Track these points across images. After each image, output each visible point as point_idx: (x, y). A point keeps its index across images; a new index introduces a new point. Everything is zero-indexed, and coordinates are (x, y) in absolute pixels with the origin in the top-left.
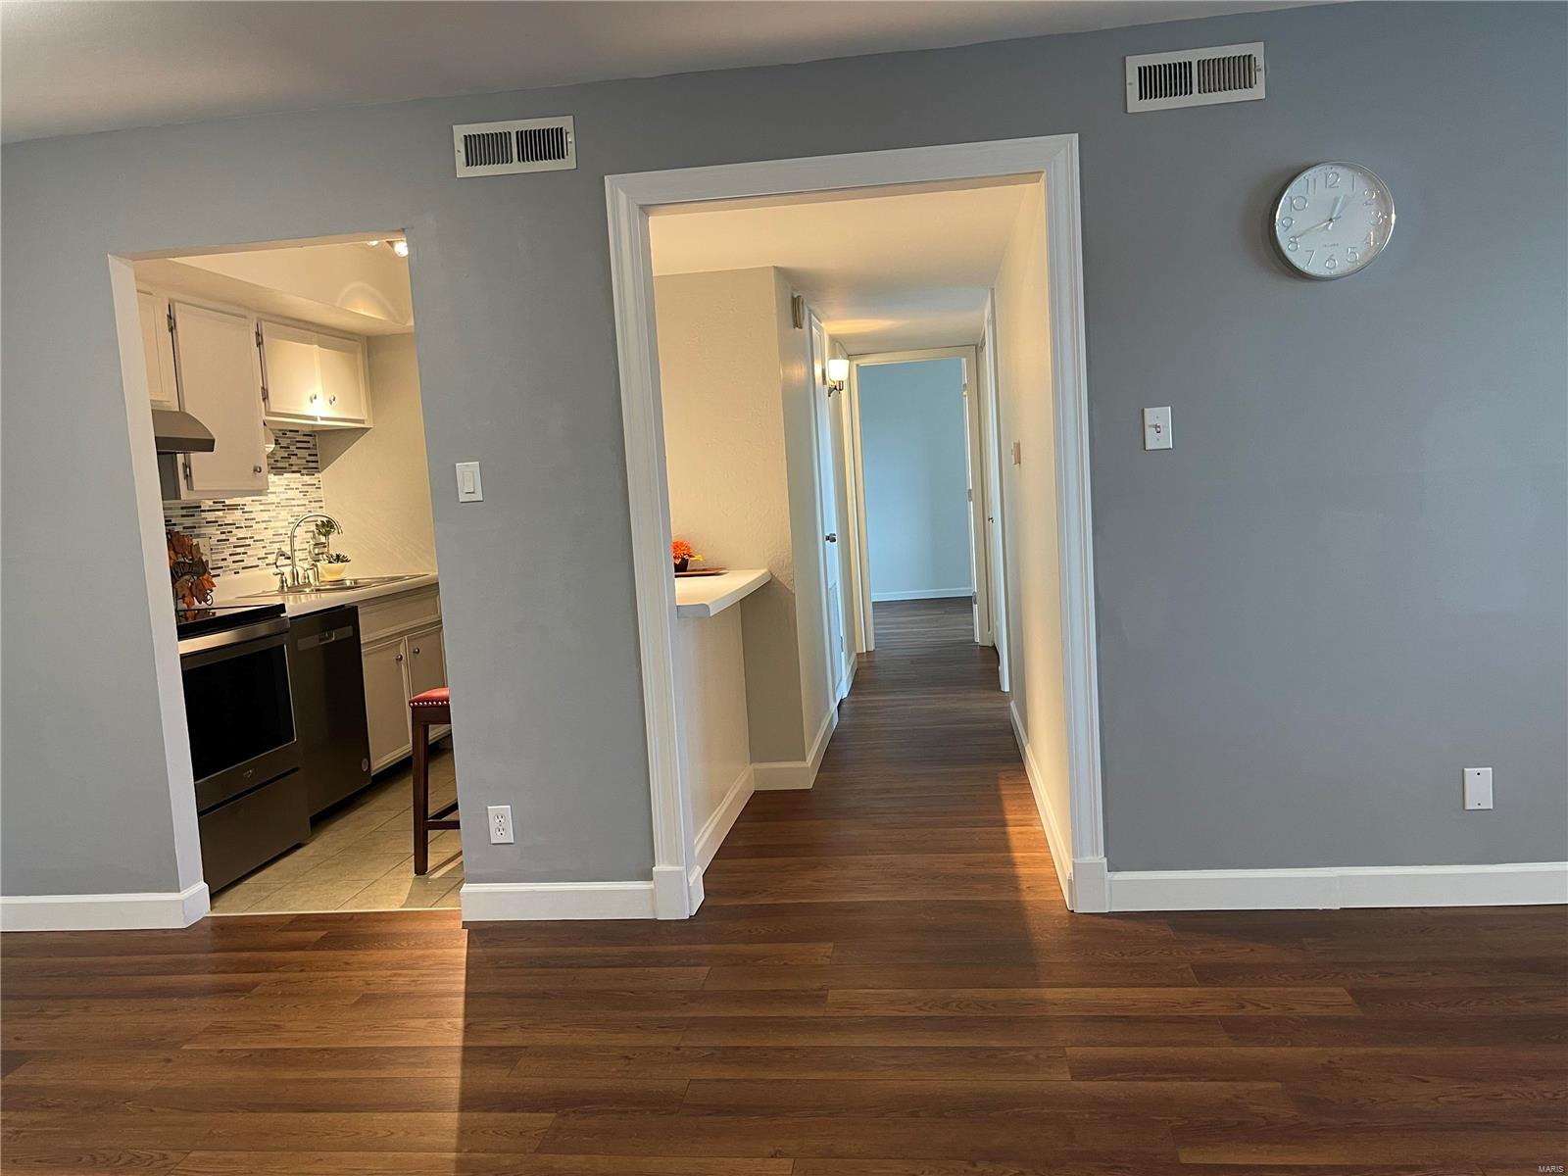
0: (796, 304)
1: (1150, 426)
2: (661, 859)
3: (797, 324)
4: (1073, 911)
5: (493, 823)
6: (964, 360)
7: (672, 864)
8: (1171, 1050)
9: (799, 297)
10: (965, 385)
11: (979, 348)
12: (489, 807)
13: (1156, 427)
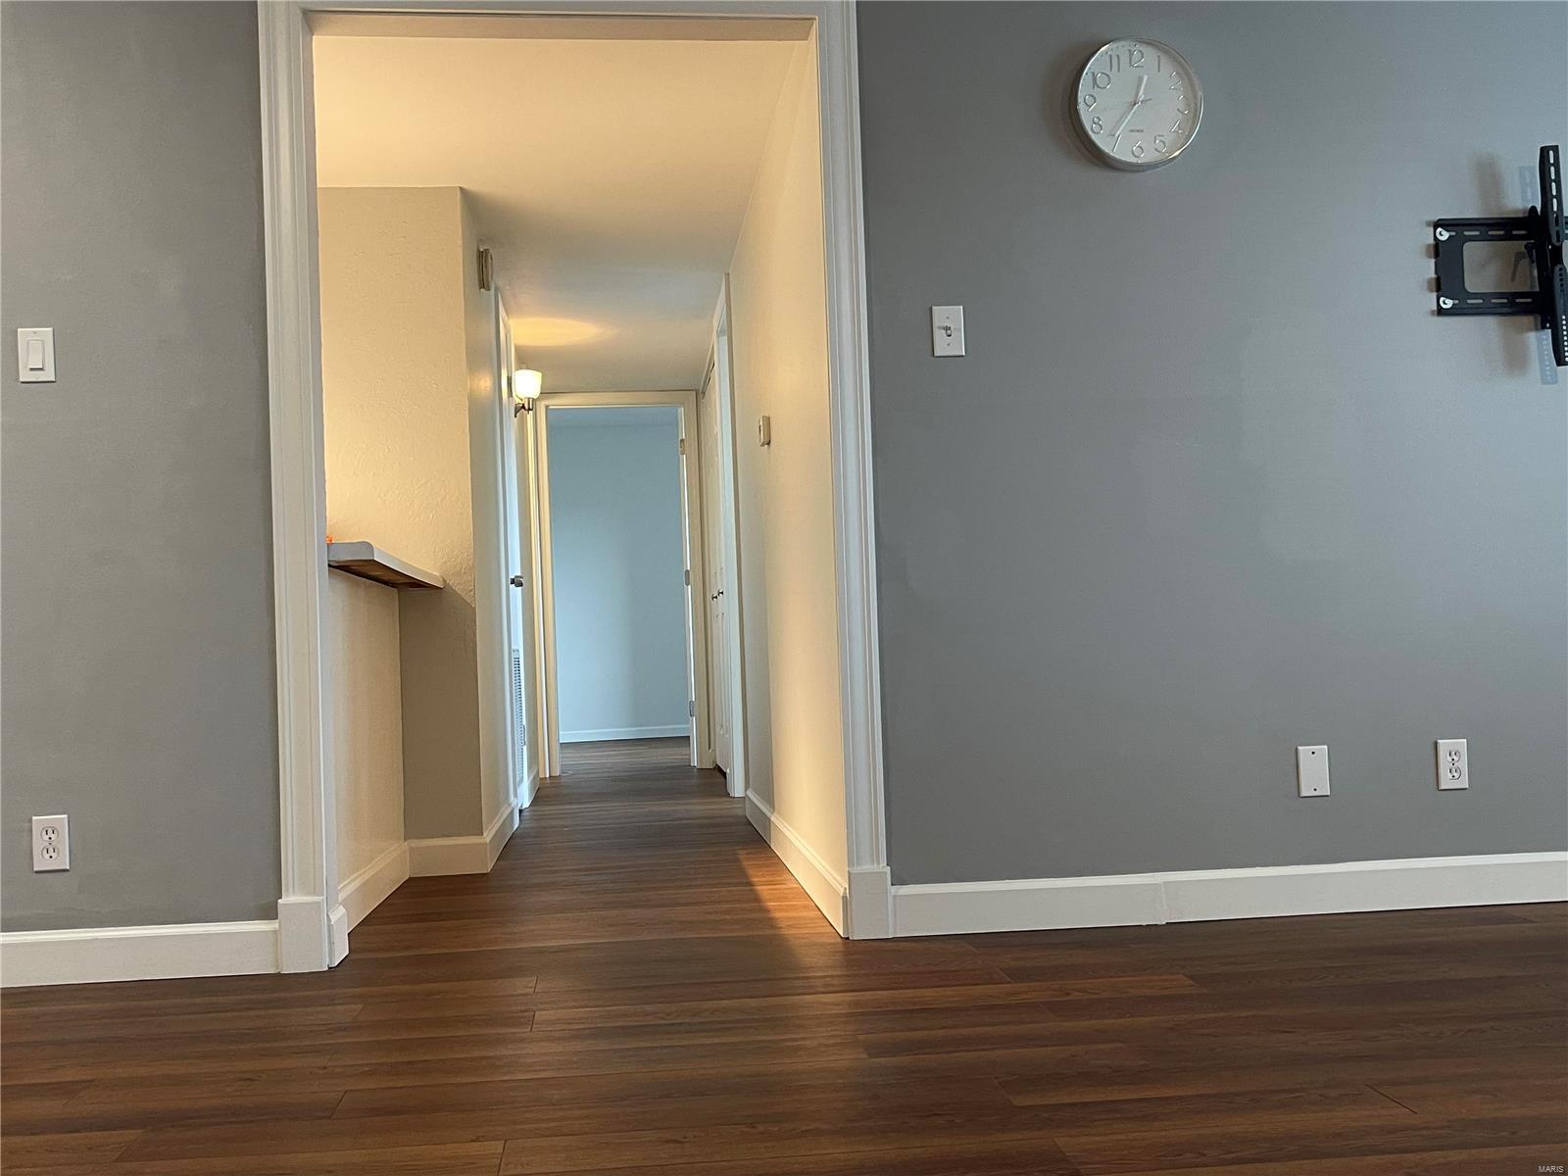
0: (482, 258)
1: (939, 328)
2: (291, 889)
3: (483, 284)
4: (848, 938)
5: (39, 842)
6: (681, 410)
7: (308, 894)
8: (987, 1029)
9: (487, 251)
10: (682, 441)
11: (698, 393)
12: (34, 818)
13: (947, 329)
